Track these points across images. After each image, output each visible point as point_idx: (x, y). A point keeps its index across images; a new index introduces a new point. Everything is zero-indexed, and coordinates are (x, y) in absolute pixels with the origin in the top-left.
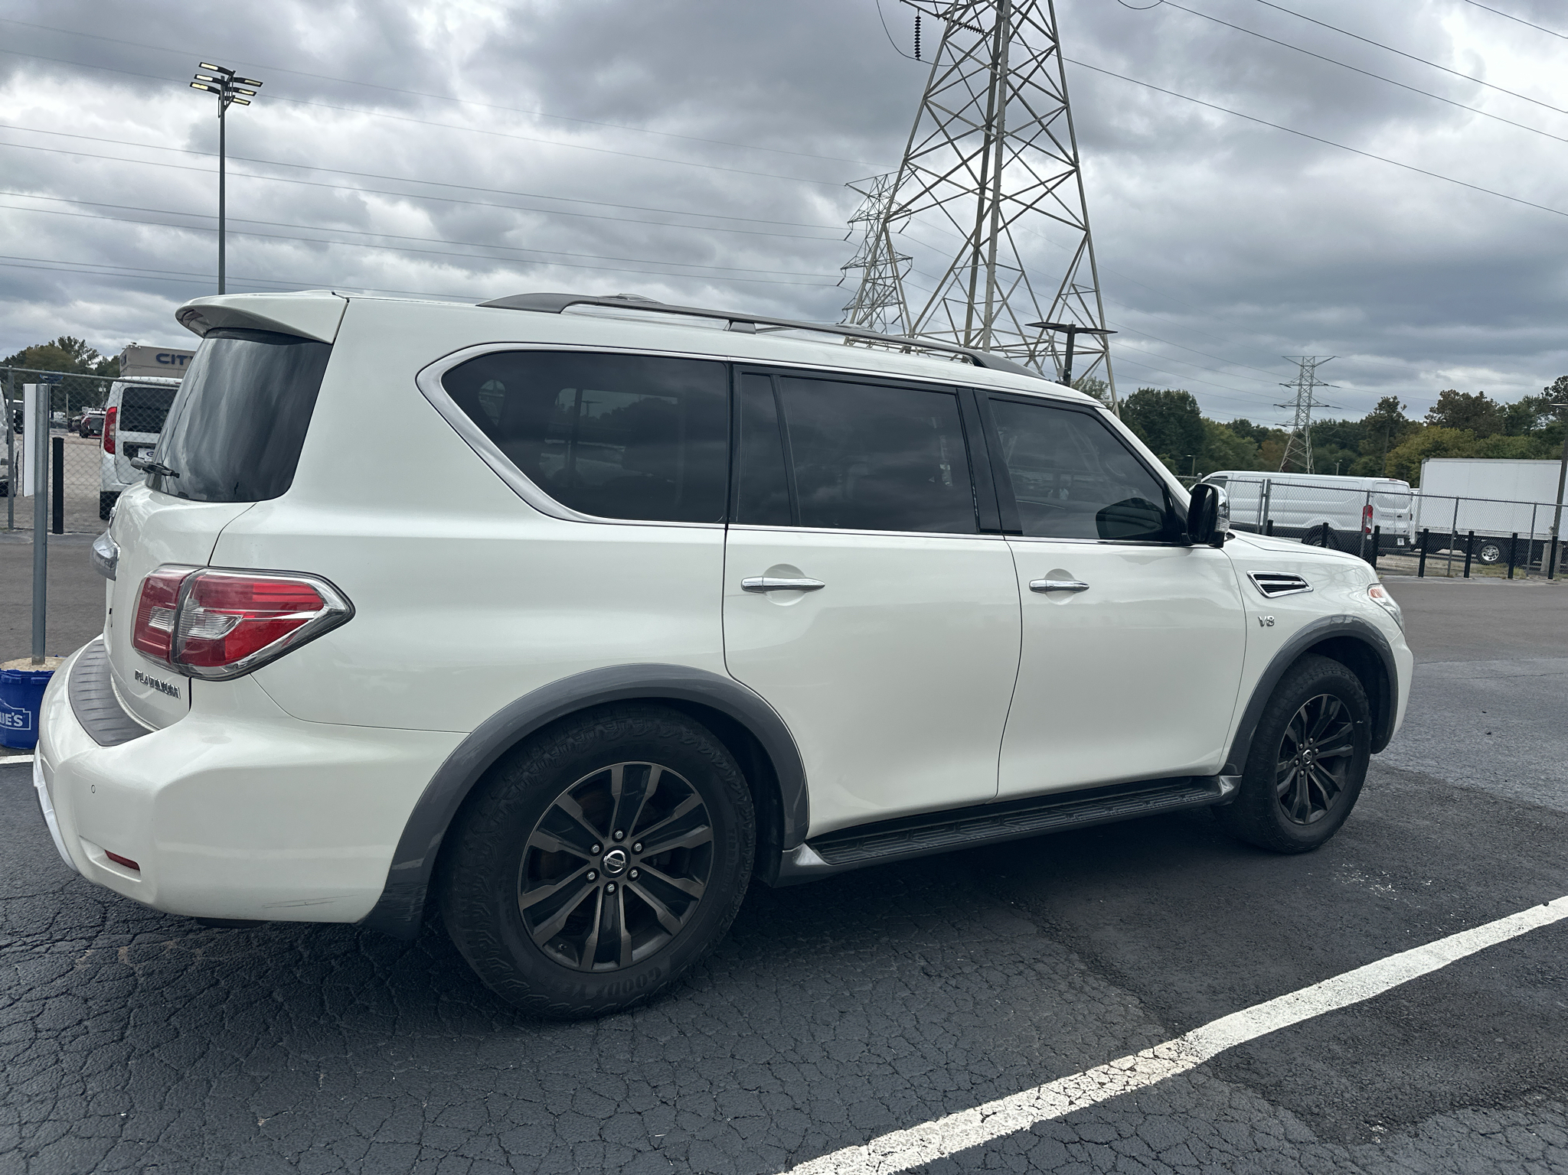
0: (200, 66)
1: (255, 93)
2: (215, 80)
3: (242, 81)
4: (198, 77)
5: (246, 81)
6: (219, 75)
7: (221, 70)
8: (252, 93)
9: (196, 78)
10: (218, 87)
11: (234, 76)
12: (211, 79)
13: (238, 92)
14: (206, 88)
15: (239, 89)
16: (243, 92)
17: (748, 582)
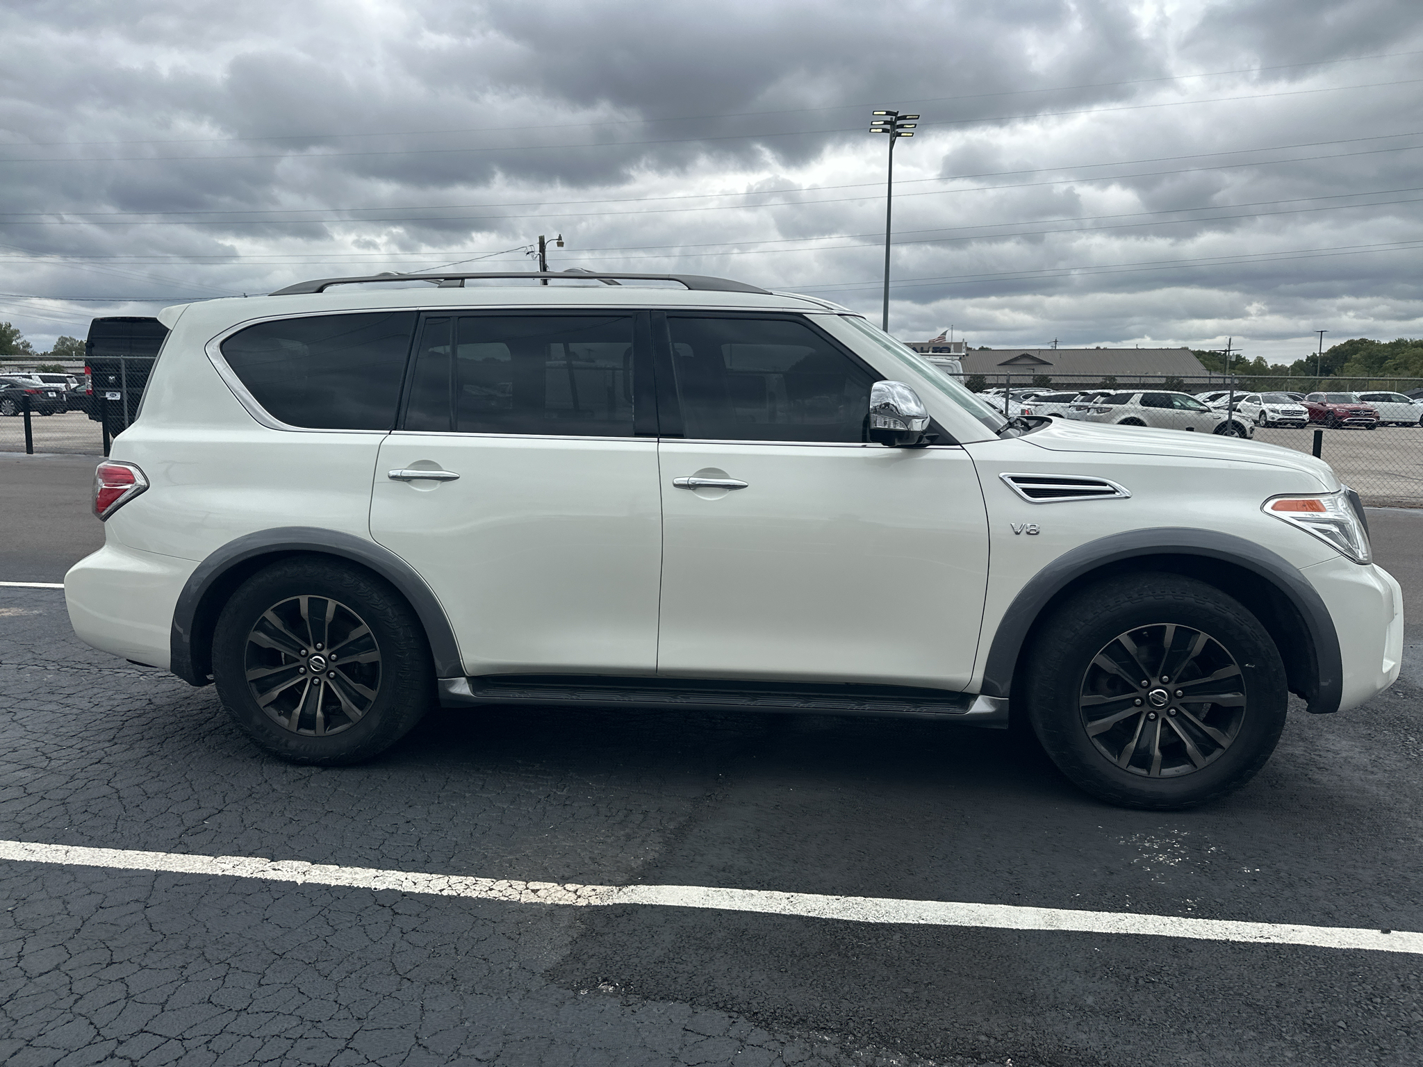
0: (873, 114)
1: (916, 125)
2: (886, 123)
3: (904, 118)
4: (873, 123)
5: (908, 117)
6: (888, 118)
7: (888, 113)
8: (913, 126)
9: (872, 124)
10: (888, 127)
11: (899, 115)
12: (882, 123)
13: (903, 128)
14: (881, 130)
15: (904, 125)
16: (907, 126)
17: (392, 473)
